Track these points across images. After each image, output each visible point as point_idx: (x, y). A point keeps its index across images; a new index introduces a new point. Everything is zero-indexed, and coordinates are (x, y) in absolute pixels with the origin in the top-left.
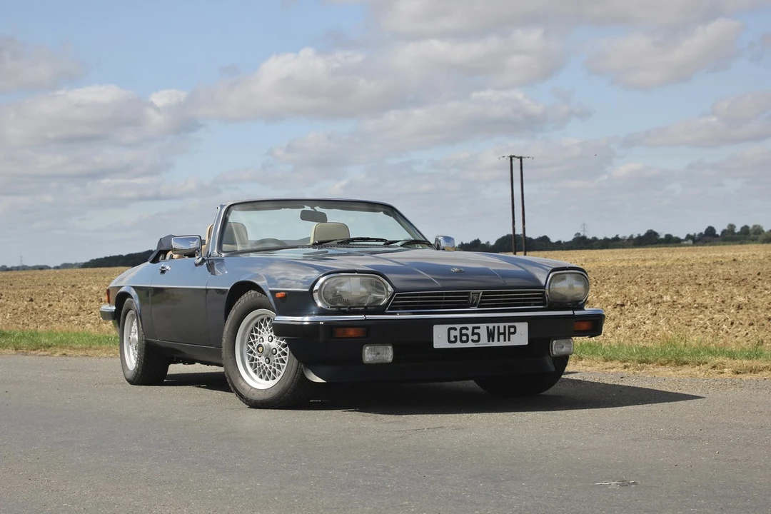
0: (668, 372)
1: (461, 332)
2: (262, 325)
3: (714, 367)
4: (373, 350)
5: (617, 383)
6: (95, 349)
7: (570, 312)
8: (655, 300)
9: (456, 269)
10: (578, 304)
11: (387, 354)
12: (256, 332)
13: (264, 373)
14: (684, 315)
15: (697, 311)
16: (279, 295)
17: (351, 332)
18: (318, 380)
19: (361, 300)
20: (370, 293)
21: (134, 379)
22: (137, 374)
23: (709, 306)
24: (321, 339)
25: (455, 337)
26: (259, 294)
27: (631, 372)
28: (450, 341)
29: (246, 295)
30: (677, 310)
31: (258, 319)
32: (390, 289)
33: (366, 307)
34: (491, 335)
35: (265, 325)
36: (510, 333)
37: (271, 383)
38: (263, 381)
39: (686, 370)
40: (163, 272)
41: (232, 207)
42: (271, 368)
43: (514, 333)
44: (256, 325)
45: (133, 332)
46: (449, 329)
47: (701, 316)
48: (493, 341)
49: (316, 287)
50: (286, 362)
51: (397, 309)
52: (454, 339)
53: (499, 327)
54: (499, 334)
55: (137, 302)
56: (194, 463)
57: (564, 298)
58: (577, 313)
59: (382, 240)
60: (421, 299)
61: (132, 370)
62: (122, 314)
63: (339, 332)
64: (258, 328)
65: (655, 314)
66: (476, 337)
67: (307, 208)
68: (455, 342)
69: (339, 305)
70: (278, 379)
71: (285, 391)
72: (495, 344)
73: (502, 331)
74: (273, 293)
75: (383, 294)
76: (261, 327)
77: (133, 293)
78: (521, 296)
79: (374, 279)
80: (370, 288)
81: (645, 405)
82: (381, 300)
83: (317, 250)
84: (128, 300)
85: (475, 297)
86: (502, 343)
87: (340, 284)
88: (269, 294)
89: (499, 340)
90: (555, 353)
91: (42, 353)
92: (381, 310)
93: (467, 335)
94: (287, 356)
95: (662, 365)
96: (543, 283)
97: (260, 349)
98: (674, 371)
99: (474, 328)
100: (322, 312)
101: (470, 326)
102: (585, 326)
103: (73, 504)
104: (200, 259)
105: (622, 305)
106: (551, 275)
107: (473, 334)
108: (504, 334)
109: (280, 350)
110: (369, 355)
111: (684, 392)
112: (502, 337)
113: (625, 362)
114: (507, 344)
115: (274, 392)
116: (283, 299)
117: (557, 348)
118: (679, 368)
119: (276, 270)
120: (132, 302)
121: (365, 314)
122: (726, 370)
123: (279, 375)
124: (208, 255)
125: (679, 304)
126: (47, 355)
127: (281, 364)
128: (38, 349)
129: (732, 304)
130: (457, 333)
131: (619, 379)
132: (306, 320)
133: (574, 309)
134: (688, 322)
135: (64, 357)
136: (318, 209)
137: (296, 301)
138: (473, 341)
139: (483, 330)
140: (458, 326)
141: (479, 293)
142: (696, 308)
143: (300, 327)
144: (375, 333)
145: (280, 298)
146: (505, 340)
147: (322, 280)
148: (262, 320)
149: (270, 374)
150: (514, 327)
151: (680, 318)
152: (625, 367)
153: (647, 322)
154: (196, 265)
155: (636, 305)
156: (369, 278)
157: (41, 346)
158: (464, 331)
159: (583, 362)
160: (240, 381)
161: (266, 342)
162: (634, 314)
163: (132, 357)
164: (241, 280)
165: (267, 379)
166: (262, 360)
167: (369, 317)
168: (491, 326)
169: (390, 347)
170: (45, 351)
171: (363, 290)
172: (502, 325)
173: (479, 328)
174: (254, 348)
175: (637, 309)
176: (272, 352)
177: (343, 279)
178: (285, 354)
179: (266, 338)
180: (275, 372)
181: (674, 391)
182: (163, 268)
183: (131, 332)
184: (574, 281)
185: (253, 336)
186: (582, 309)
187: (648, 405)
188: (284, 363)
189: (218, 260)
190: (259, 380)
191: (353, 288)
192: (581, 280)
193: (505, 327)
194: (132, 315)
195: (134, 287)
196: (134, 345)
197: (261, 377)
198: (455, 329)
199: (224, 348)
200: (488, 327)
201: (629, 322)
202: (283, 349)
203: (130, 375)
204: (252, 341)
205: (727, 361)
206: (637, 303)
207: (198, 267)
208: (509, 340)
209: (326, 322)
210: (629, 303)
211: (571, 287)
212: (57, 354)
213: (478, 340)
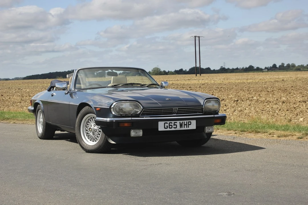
0: (252, 136)
2: (91, 120)
3: (270, 134)
4: (135, 131)
5: (232, 141)
6: (27, 121)
7: (213, 116)
8: (250, 99)
9: (168, 99)
10: (216, 112)
11: (140, 133)
12: (89, 122)
13: (92, 139)
14: (261, 106)
15: (267, 104)
16: (97, 109)
17: (126, 125)
18: (113, 142)
19: (130, 112)
20: (133, 109)
21: (41, 137)
22: (42, 135)
23: (271, 102)
24: (114, 128)
25: (167, 126)
26: (90, 108)
27: (238, 136)
28: (165, 128)
29: (85, 108)
30: (259, 103)
31: (89, 118)
32: (141, 107)
33: (132, 114)
34: (181, 125)
35: (92, 120)
36: (189, 125)
37: (94, 143)
38: (92, 142)
39: (259, 135)
40: (52, 96)
41: (80, 71)
42: (94, 137)
43: (190, 124)
44: (89, 120)
45: (41, 119)
46: (165, 123)
47: (268, 106)
48: (182, 128)
49: (112, 107)
50: (101, 135)
51: (144, 115)
52: (166, 127)
53: (184, 122)
54: (184, 125)
55: (42, 106)
56: (63, 181)
57: (210, 110)
58: (215, 116)
59: (139, 84)
60: (153, 111)
61: (40, 133)
62: (37, 111)
63: (121, 125)
64: (89, 121)
65: (250, 105)
66: (175, 126)
67: (110, 71)
68: (167, 128)
69: (121, 113)
70: (97, 141)
71: (100, 146)
72: (183, 129)
73: (185, 123)
74: (95, 108)
75: (139, 109)
76: (90, 121)
77: (41, 103)
78: (193, 110)
79: (135, 104)
80: (133, 107)
81: (242, 152)
82: (138, 112)
83: (113, 89)
84: (39, 105)
85: (175, 110)
86: (186, 129)
87: (122, 105)
88: (93, 108)
89: (184, 127)
90: (206, 132)
91: (5, 122)
92: (137, 116)
93: (172, 125)
94: (101, 133)
95: (250, 133)
96: (202, 104)
97: (90, 130)
98: (254, 135)
99: (174, 123)
100: (115, 116)
101: (173, 122)
102: (218, 121)
103: (14, 201)
104: (67, 92)
105: (237, 101)
106: (205, 101)
107: (174, 125)
108: (186, 125)
109: (98, 130)
110: (133, 133)
111: (258, 146)
112: (185, 126)
113: (235, 131)
114: (188, 129)
115: (96, 147)
116: (99, 111)
117: (207, 130)
118: (256, 134)
119: (97, 98)
120: (40, 107)
121: (131, 117)
122: (275, 135)
123: (98, 140)
124: (70, 90)
125: (260, 100)
126: (7, 123)
127: (98, 136)
128: (4, 120)
129: (281, 101)
130: (168, 125)
131: (233, 138)
132: (108, 119)
133: (214, 114)
134: (263, 109)
135: (14, 124)
136: (114, 71)
137: (104, 112)
138: (174, 128)
139: (178, 123)
140: (168, 122)
141: (177, 109)
142: (267, 102)
143: (106, 123)
144: (135, 125)
145: (98, 110)
146: (187, 127)
147: (114, 104)
148: (91, 118)
149: (94, 139)
150: (191, 122)
151: (260, 107)
152: (236, 133)
153: (247, 109)
154: (65, 94)
155: (243, 101)
156: (133, 103)
157: (5, 119)
158: (170, 124)
159: (219, 130)
160: (83, 142)
161: (93, 127)
162: (242, 105)
163: (41, 128)
164: (83, 102)
165: (93, 141)
166: (91, 134)
167: (133, 118)
168: (181, 122)
169: (141, 130)
170: (7, 121)
171: (131, 108)
172: (185, 121)
173: (176, 123)
174: (88, 129)
175: (243, 103)
176: (95, 131)
177: (123, 103)
178: (100, 132)
179: (93, 125)
180: (96, 138)
181: (254, 145)
182: (52, 94)
183: (40, 118)
184: (214, 103)
185: (88, 124)
186: (218, 114)
187: (243, 152)
188: (100, 135)
189: (74, 92)
190: (90, 141)
191: (127, 107)
192: (217, 103)
193: (187, 122)
194: (40, 112)
195: (41, 101)
196: (41, 123)
197: (91, 140)
198: (167, 123)
199: (76, 129)
200: (180, 122)
201: (239, 109)
202: (100, 130)
203: (40, 135)
204: (87, 126)
205: (275, 131)
206: (243, 100)
207: (67, 95)
208: (188, 127)
209: (116, 121)
210: (240, 100)
211: (213, 106)
212: (12, 123)
213: (176, 128)
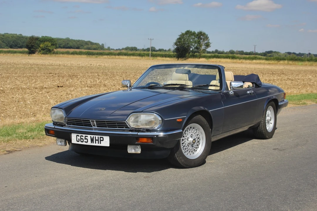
1: (81, 137)
25: (79, 139)
28: (77, 141)
34: (92, 140)
36: (101, 140)
43: (103, 140)
46: (77, 136)
48: (93, 143)
53: (95, 137)
54: (96, 140)
66: (86, 140)
68: (79, 141)
72: (94, 144)
73: (97, 139)
89: (96, 143)
93: (83, 139)
99: (85, 136)
101: (84, 135)
107: (85, 139)
108: (98, 140)
112: (97, 142)
114: (99, 145)
138: (85, 142)
139: (89, 137)
140: (80, 135)
146: (98, 143)
158: (82, 137)
168: (92, 136)
172: (97, 136)
173: (87, 136)
193: (98, 137)
200: (91, 137)
208: (100, 143)
213: (87, 142)
